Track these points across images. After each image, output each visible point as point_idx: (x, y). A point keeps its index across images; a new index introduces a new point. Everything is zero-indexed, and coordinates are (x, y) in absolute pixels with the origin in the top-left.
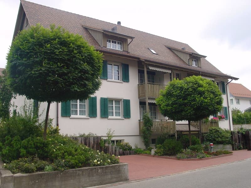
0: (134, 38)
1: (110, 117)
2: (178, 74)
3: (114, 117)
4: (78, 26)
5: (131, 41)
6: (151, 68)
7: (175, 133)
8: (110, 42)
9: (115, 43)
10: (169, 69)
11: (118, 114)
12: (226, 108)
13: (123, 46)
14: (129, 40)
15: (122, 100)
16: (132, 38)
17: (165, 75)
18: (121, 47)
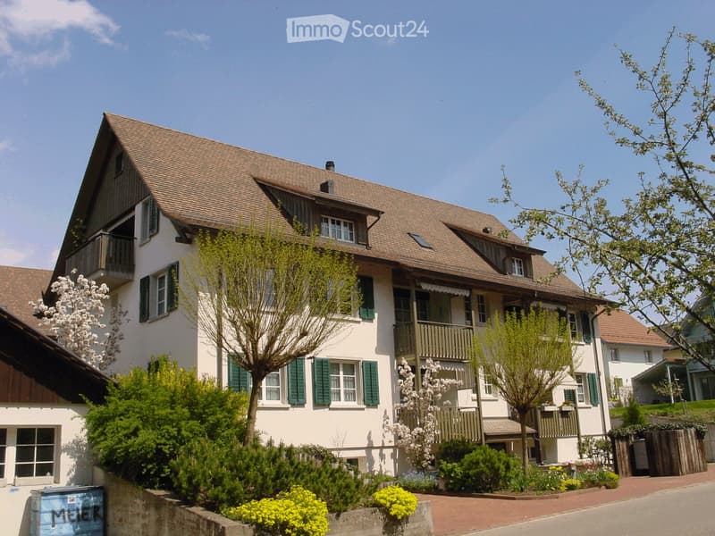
0: (383, 213)
1: (334, 404)
2: (482, 297)
3: (343, 403)
4: (246, 181)
5: (375, 222)
6: (425, 287)
7: (481, 440)
8: (327, 222)
9: (339, 223)
10: (464, 287)
11: (351, 396)
12: (593, 375)
13: (357, 230)
14: (370, 219)
15: (360, 364)
16: (377, 213)
17: (452, 300)
18: (351, 234)
